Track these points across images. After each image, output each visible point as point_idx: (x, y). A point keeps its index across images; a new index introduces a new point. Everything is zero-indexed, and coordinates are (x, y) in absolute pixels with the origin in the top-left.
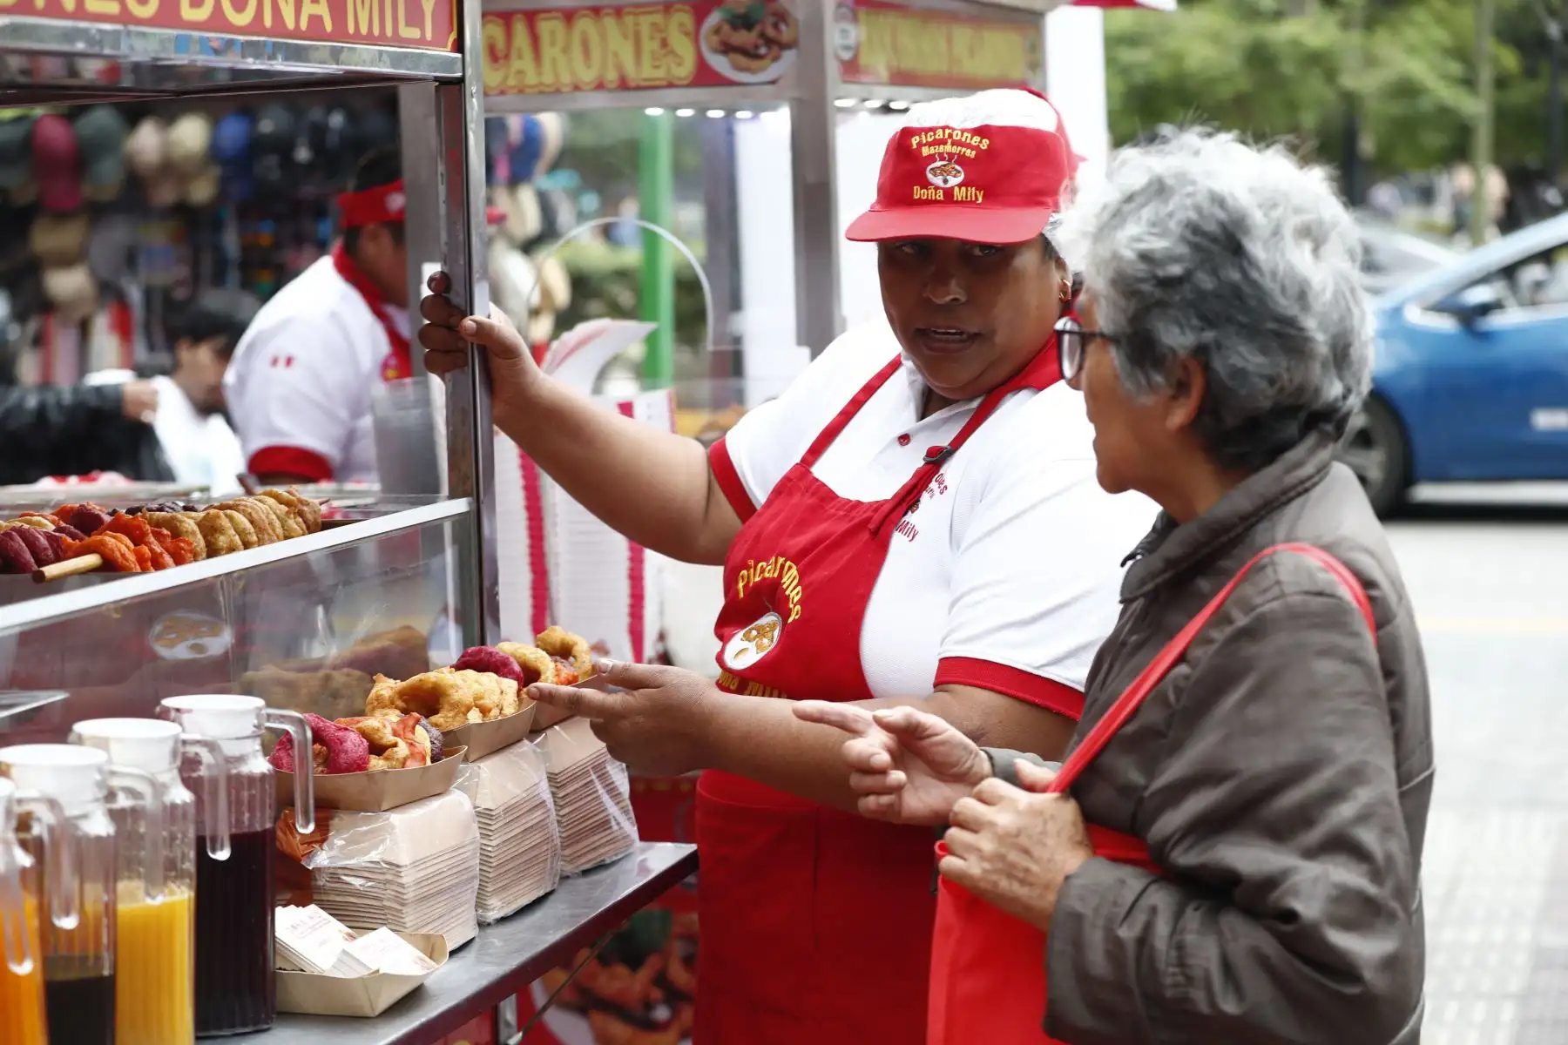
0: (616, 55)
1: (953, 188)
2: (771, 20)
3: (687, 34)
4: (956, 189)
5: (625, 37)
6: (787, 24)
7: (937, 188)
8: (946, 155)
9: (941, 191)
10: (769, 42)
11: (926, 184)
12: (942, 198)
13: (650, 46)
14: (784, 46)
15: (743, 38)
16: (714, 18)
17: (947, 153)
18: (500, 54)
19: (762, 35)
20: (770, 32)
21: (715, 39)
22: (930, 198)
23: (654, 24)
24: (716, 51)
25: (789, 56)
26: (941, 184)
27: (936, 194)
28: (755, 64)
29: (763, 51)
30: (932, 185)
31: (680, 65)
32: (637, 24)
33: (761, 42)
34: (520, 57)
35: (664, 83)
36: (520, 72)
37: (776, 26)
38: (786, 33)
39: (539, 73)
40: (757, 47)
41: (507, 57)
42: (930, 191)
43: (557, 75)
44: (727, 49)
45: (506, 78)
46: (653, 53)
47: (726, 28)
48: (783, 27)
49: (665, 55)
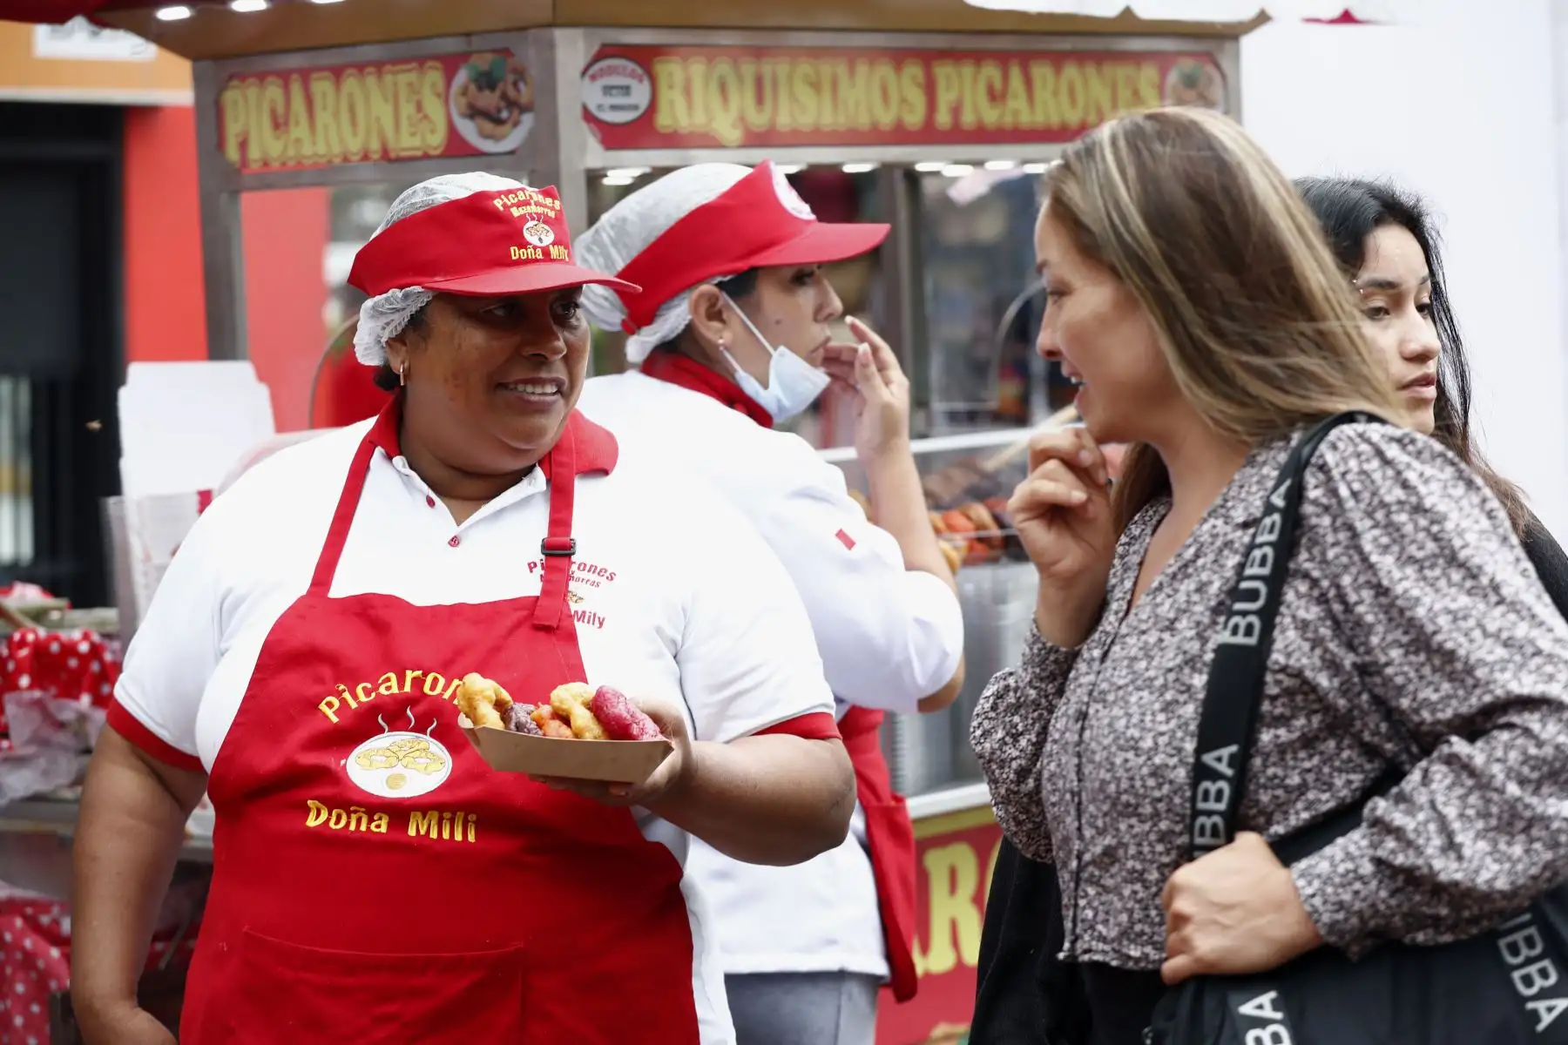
0: (378, 119)
1: (548, 246)
2: (511, 78)
3: (438, 95)
4: (551, 247)
5: (386, 100)
6: (526, 83)
7: (535, 248)
8: (535, 216)
9: (539, 249)
10: (512, 104)
11: (523, 244)
12: (541, 257)
13: (407, 109)
14: (524, 109)
15: (488, 100)
16: (462, 76)
17: (535, 213)
18: (281, 120)
19: (504, 96)
20: (511, 93)
21: (463, 101)
22: (530, 257)
23: (410, 84)
24: (464, 115)
25: (527, 120)
26: (538, 244)
27: (535, 254)
28: (500, 130)
29: (504, 114)
30: (530, 244)
31: (433, 131)
32: (395, 84)
33: (503, 104)
34: (297, 124)
35: (419, 153)
36: (298, 141)
37: (515, 84)
38: (525, 93)
39: (314, 143)
40: (499, 110)
41: (286, 123)
42: (529, 251)
43: (328, 144)
44: (474, 113)
45: (286, 148)
46: (409, 118)
47: (473, 88)
48: (522, 86)
49: (421, 120)
